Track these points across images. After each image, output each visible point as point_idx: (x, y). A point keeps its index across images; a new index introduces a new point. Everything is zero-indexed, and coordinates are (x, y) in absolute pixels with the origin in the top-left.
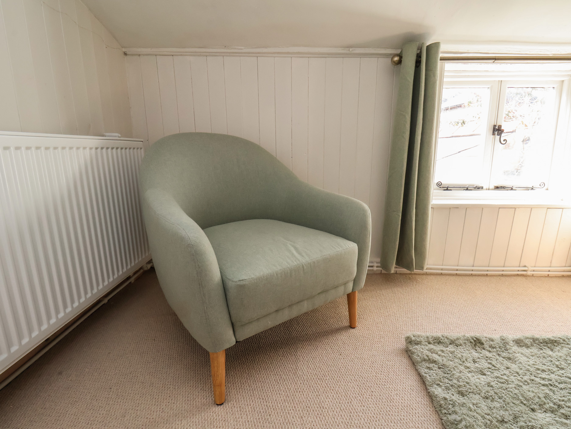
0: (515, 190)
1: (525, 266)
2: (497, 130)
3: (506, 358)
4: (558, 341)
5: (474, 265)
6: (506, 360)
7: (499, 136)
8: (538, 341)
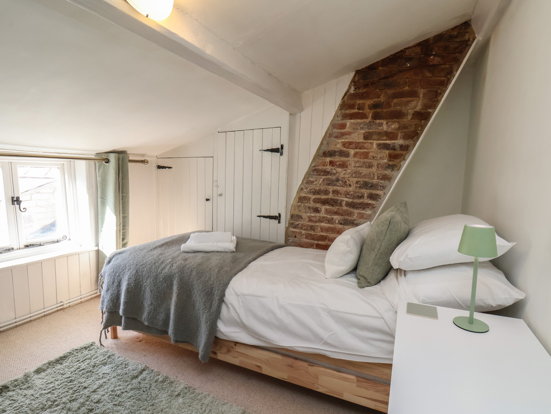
0: (43, 245)
1: (62, 302)
2: (16, 201)
3: (26, 388)
4: (66, 355)
5: (16, 318)
6: (26, 390)
7: (18, 205)
8: (52, 363)
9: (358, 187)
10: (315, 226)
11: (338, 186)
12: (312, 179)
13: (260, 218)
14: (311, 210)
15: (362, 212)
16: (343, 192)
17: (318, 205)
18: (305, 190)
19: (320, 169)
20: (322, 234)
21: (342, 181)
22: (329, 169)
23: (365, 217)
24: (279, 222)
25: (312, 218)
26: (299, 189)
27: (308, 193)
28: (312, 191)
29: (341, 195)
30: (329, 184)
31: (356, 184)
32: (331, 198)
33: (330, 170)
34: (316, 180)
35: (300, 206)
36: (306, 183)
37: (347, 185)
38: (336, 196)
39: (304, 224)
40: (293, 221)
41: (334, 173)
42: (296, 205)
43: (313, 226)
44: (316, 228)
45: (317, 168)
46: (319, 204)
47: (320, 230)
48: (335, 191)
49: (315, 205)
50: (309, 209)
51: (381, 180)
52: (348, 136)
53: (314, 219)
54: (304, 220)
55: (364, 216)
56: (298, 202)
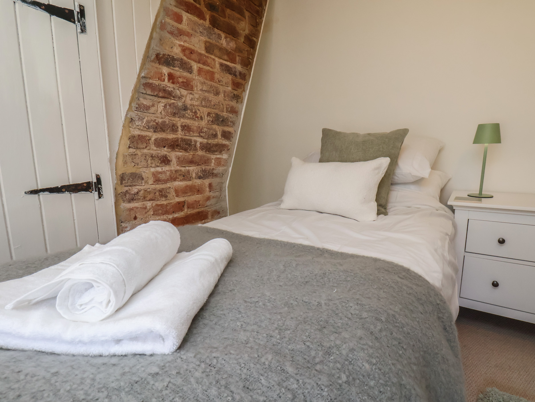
9: (210, 122)
10: (166, 189)
11: (188, 118)
12: (145, 102)
13: (37, 195)
14: (157, 162)
15: (218, 156)
16: (195, 128)
17: (164, 151)
18: (138, 123)
19: (156, 85)
20: (178, 201)
21: (192, 111)
22: (171, 87)
23: (223, 164)
24: (100, 196)
25: (159, 175)
26: (125, 119)
27: (145, 129)
28: (151, 124)
29: (193, 132)
30: (174, 114)
31: (207, 116)
32: (181, 138)
33: (172, 90)
34: (153, 105)
35: (135, 155)
36: (137, 108)
37: (198, 117)
38: (187, 135)
39: (148, 190)
40: (127, 188)
41: (178, 95)
42: (127, 154)
43: (163, 189)
44: (168, 191)
45: (151, 81)
46: (165, 149)
47: (174, 194)
48: (185, 126)
49: (159, 152)
50: (153, 159)
51: (230, 113)
52: (187, 38)
53: (163, 177)
54: (146, 182)
55: (221, 163)
56: (129, 147)
